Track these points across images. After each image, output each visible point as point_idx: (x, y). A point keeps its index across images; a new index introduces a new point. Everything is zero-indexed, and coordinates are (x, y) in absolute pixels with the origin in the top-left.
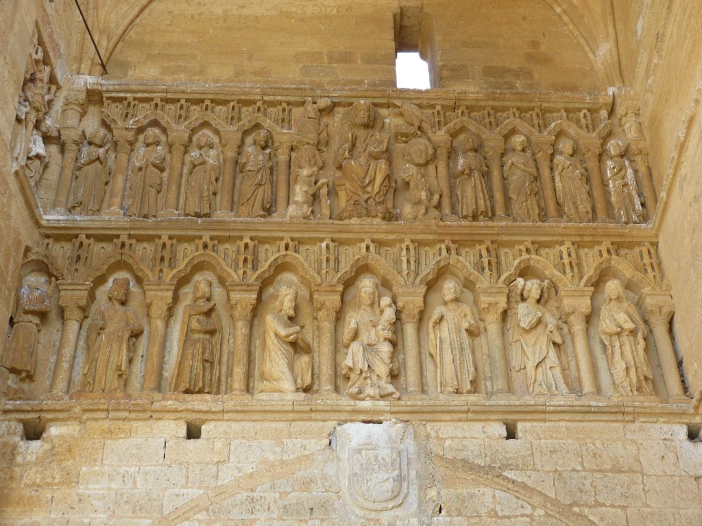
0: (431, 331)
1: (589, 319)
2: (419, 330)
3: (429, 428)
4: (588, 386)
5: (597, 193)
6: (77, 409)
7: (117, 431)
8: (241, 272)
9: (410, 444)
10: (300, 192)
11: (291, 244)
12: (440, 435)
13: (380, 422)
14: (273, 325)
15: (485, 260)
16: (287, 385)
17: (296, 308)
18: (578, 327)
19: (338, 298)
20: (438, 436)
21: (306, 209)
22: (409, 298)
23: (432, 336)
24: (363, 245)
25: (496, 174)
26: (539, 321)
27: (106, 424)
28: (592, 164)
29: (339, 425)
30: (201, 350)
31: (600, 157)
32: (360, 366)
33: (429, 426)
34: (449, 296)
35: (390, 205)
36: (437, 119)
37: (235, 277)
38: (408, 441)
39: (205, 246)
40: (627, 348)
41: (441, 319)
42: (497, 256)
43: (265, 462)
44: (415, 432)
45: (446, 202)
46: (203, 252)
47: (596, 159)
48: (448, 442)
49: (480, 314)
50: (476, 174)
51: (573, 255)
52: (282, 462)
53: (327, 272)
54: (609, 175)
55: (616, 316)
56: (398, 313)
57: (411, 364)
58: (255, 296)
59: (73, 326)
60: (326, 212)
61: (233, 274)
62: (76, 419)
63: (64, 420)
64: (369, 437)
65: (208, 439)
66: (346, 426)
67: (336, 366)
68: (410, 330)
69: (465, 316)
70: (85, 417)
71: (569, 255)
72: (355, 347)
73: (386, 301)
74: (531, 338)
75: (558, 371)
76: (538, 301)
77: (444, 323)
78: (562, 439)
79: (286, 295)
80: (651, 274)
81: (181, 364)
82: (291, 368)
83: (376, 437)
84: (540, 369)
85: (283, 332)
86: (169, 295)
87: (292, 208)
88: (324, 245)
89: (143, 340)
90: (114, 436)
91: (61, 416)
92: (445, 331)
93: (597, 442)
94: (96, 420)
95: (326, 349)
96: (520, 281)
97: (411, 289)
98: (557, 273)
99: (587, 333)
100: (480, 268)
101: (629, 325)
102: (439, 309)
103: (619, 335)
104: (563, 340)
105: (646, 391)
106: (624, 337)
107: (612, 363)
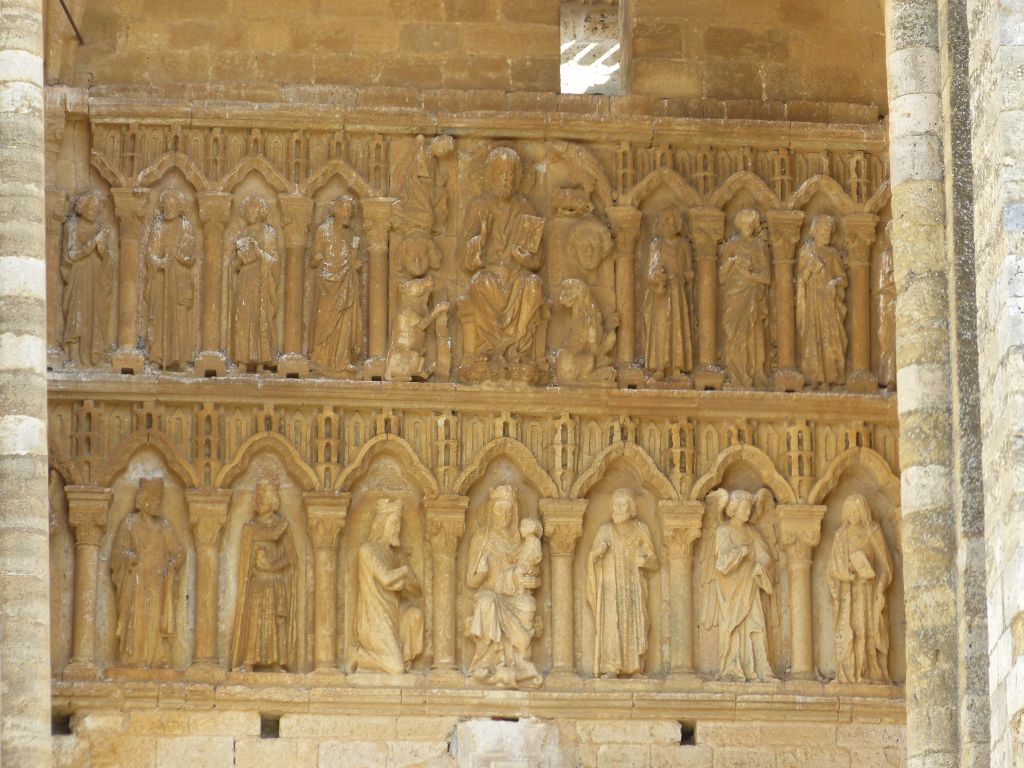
0: (591, 569)
1: (816, 554)
2: (573, 566)
3: (579, 728)
4: (799, 664)
5: (858, 322)
6: (118, 694)
7: (171, 724)
8: (321, 469)
9: (553, 753)
10: (406, 326)
11: (394, 419)
12: (594, 739)
13: (515, 720)
14: (371, 564)
15: (677, 451)
16: (393, 663)
17: (401, 535)
18: (798, 566)
19: (461, 517)
20: (591, 740)
21: (416, 361)
22: (562, 519)
23: (591, 578)
24: (499, 423)
25: (706, 283)
26: (744, 560)
27: (155, 715)
29: (462, 721)
30: (271, 601)
31: (872, 250)
32: (490, 635)
33: (579, 725)
34: (619, 515)
36: (621, 172)
37: (315, 479)
38: (551, 747)
39: (269, 423)
40: (860, 605)
41: (607, 549)
42: (695, 444)
44: (561, 734)
45: (626, 336)
46: (265, 434)
47: (864, 254)
48: (603, 749)
49: (659, 543)
50: (674, 290)
51: (806, 444)
53: (445, 470)
54: (881, 285)
55: (852, 558)
57: (561, 622)
58: (343, 513)
59: (90, 554)
61: (311, 472)
62: (116, 708)
63: (101, 708)
64: (501, 740)
65: (290, 739)
66: (469, 724)
67: (457, 630)
68: (561, 567)
69: (641, 543)
70: (128, 704)
71: (800, 442)
72: (485, 605)
73: (529, 526)
74: (730, 587)
75: (761, 638)
76: (748, 522)
77: (610, 557)
78: (753, 746)
79: (388, 514)
82: (396, 631)
83: (509, 741)
84: (736, 636)
85: (385, 575)
86: (222, 509)
87: (394, 360)
88: (441, 422)
89: (189, 573)
90: (168, 733)
91: (97, 703)
92: (610, 574)
93: (799, 753)
94: (142, 709)
95: (444, 598)
97: (565, 506)
98: (778, 477)
99: (811, 573)
100: (666, 469)
101: (867, 572)
102: (602, 535)
103: (852, 584)
104: (775, 584)
105: (876, 672)
106: (859, 589)
107: (837, 627)
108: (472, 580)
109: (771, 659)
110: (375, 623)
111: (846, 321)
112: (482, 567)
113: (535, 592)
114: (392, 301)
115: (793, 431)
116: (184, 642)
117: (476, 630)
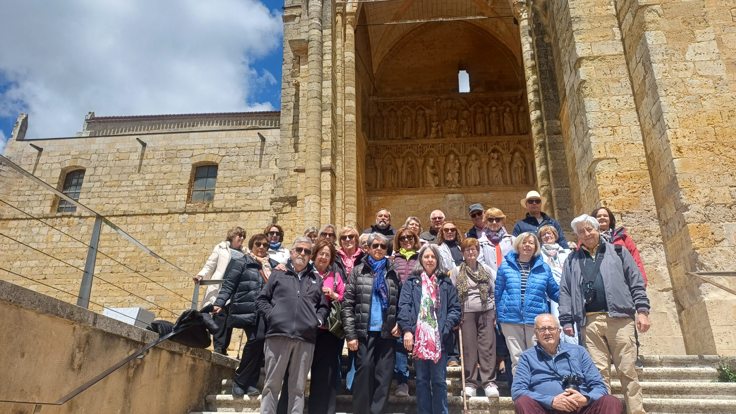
0: (469, 168)
1: (511, 163)
2: (465, 168)
4: (509, 182)
8: (419, 154)
10: (433, 130)
13: (456, 194)
14: (428, 168)
15: (483, 147)
16: (433, 185)
17: (434, 164)
18: (507, 165)
19: (445, 160)
20: (471, 197)
21: (435, 135)
22: (463, 160)
23: (469, 170)
24: (451, 145)
25: (487, 120)
26: (497, 165)
28: (515, 115)
29: (446, 194)
30: (411, 177)
31: (517, 113)
32: (451, 180)
33: (468, 194)
34: (473, 159)
35: (457, 131)
36: (471, 103)
37: (418, 156)
38: (463, 198)
39: (409, 147)
40: (520, 171)
41: (471, 165)
42: (487, 146)
43: (429, 204)
44: (465, 196)
45: (473, 130)
49: (481, 163)
50: (481, 121)
51: (507, 145)
52: (433, 204)
53: (441, 153)
55: (518, 163)
56: (460, 164)
57: (464, 178)
58: (423, 161)
59: (379, 171)
60: (440, 135)
64: (453, 197)
66: (448, 195)
67: (445, 179)
68: (463, 168)
69: (478, 163)
72: (450, 175)
73: (457, 161)
74: (495, 170)
75: (501, 178)
76: (497, 159)
79: (431, 161)
80: (528, 149)
81: (407, 180)
82: (434, 180)
83: (455, 197)
84: (496, 178)
85: (431, 171)
86: (402, 161)
87: (431, 135)
88: (440, 145)
89: (396, 173)
92: (472, 169)
95: (442, 174)
96: (492, 154)
97: (463, 157)
98: (502, 150)
99: (510, 167)
100: (482, 150)
101: (521, 165)
102: (471, 162)
103: (518, 168)
104: (503, 169)
105: (524, 182)
106: (519, 169)
107: (515, 176)
108: (447, 171)
109: (503, 181)
110: (430, 178)
111: (514, 124)
112: (449, 168)
113: (458, 172)
114: (431, 126)
115: (505, 143)
116: (396, 185)
117: (448, 179)
